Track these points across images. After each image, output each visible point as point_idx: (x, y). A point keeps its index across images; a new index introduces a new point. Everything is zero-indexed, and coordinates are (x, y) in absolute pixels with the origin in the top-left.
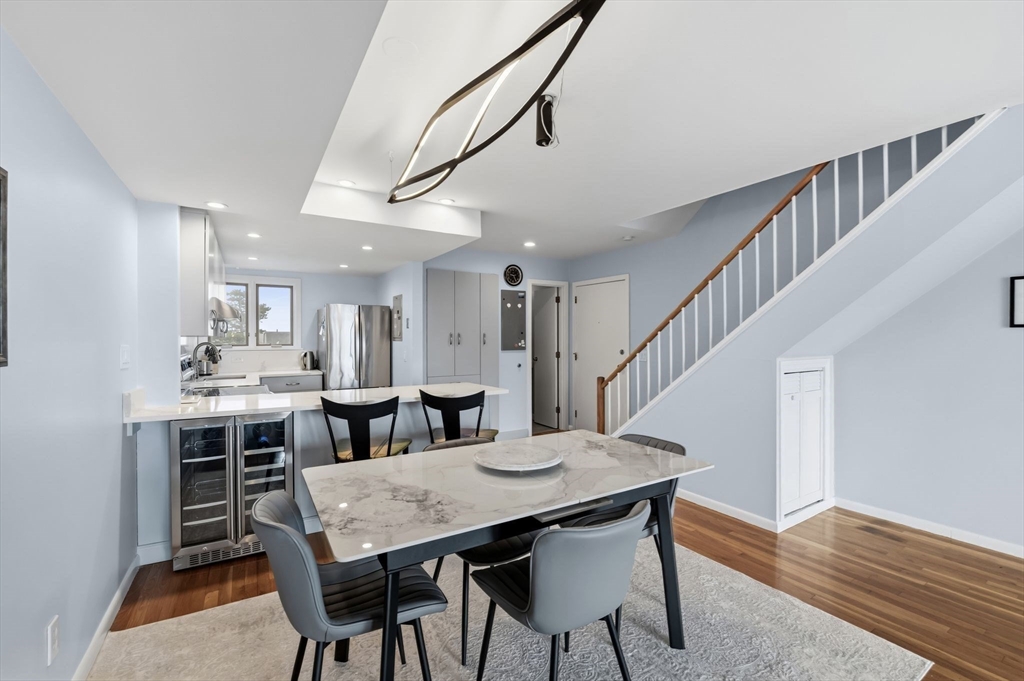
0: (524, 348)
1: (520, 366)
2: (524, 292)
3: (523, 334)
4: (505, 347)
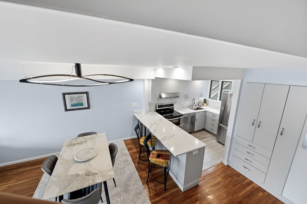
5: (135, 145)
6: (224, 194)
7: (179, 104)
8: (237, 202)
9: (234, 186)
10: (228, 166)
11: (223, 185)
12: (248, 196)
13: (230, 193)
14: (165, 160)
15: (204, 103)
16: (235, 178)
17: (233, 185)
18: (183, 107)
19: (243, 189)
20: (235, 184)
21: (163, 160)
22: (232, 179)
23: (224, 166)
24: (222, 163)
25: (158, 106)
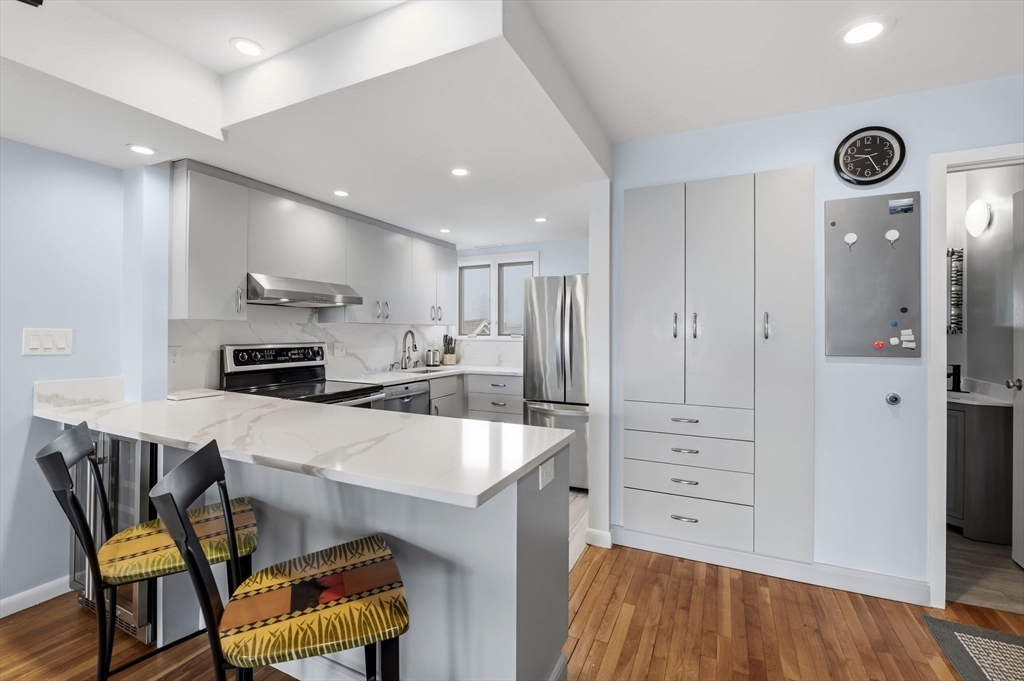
0: (915, 353)
1: (894, 400)
2: (916, 196)
3: (907, 312)
4: (840, 348)
5: (35, 655)
6: (686, 662)
7: (349, 354)
8: (744, 666)
9: (686, 608)
10: (615, 546)
11: (653, 628)
12: (748, 623)
13: (696, 647)
14: (375, 599)
15: (446, 353)
16: (664, 578)
17: (683, 608)
18: (367, 369)
19: (717, 603)
20: (681, 601)
21: (357, 605)
22: (661, 585)
23: (603, 552)
24: (590, 545)
25: (236, 353)
